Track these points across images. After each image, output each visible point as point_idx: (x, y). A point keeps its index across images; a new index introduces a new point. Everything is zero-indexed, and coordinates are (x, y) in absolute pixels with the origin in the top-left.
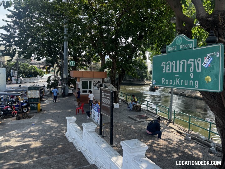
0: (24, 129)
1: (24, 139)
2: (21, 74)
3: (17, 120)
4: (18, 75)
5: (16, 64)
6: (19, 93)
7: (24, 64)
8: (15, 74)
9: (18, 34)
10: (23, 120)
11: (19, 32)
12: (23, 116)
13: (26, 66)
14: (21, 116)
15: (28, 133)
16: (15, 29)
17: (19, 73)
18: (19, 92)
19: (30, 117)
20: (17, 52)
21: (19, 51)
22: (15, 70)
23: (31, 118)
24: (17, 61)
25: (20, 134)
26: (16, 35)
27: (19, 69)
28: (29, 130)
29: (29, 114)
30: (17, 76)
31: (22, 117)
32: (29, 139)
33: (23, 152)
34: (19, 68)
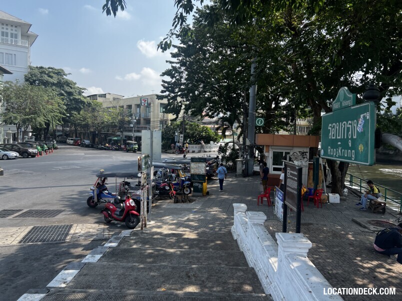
2: (189, 139)
4: (184, 141)
5: (182, 123)
7: (193, 123)
8: (181, 138)
9: (186, 79)
11: (186, 77)
13: (195, 126)
16: (182, 72)
17: (185, 138)
20: (183, 107)
21: (186, 105)
22: (181, 133)
24: (184, 119)
26: (183, 81)
27: (185, 132)
30: (182, 141)
34: (186, 129)
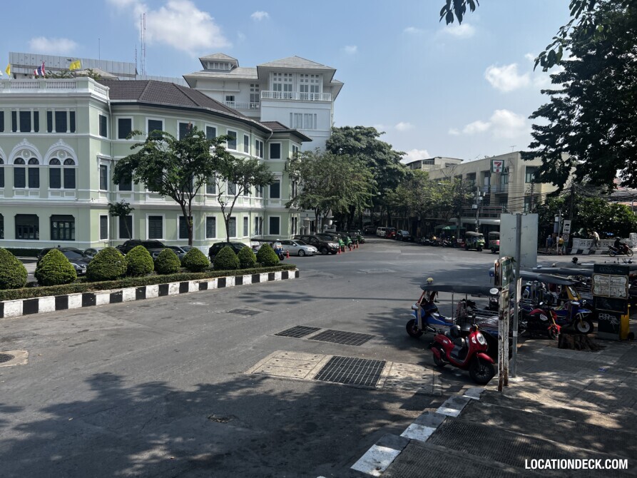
0: (575, 375)
1: (572, 399)
2: (581, 229)
3: (559, 347)
4: (572, 231)
5: (568, 199)
6: (570, 280)
7: (591, 200)
8: (565, 227)
9: (580, 119)
10: (576, 351)
11: (581, 115)
12: (577, 342)
13: (596, 204)
14: (570, 339)
15: (586, 387)
16: (573, 108)
17: (574, 227)
18: (570, 277)
19: (594, 348)
20: (574, 169)
21: (579, 166)
22: (566, 217)
23: (597, 351)
24: (572, 192)
25: (563, 385)
26: (574, 122)
27: (575, 215)
28: (587, 381)
29: (594, 341)
30: (569, 232)
31: (572, 344)
32: (586, 404)
33: (565, 425)
34: (578, 211)
